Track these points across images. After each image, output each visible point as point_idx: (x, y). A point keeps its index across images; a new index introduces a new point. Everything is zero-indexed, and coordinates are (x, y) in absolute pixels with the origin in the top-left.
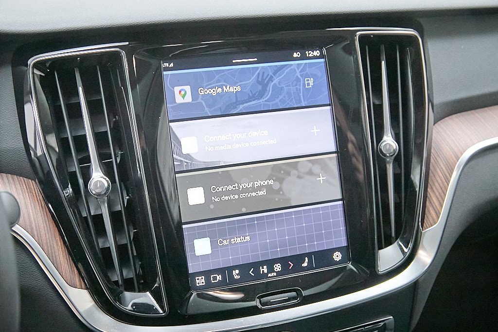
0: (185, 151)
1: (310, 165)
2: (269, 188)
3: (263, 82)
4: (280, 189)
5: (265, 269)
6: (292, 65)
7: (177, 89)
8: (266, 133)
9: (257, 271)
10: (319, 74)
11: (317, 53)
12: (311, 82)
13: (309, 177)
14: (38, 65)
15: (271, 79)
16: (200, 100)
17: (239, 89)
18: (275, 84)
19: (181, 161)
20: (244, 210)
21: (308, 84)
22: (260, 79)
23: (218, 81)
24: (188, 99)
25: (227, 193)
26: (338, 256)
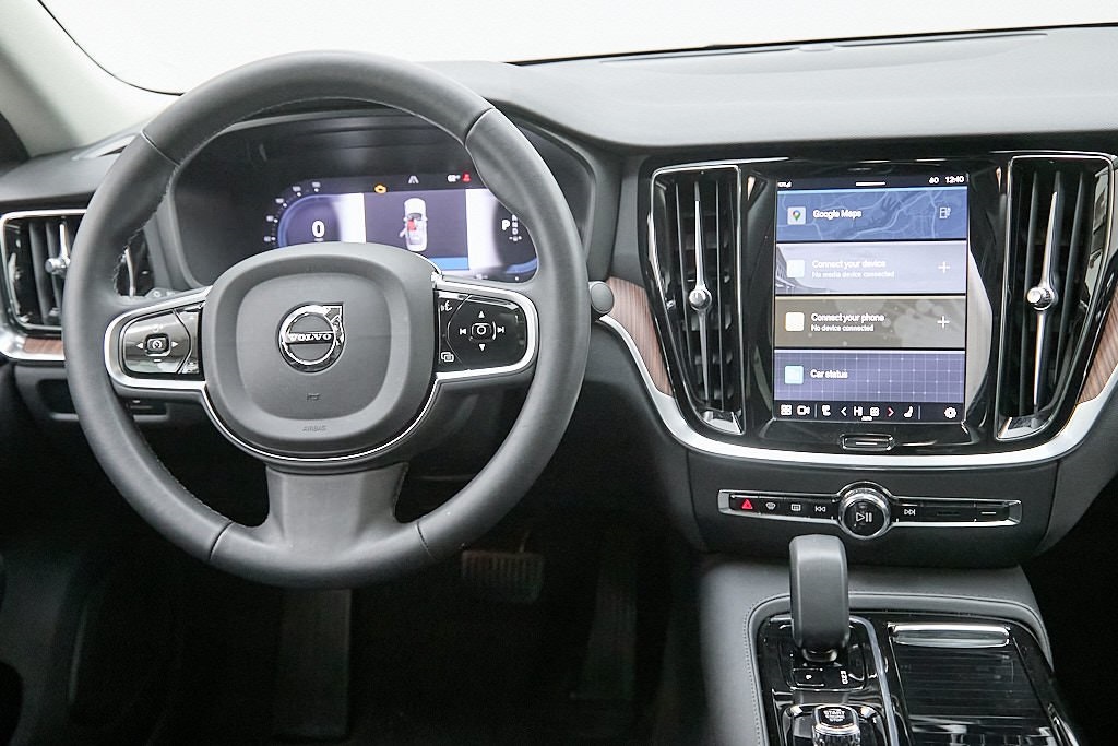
0: (789, 276)
1: (931, 305)
2: (877, 324)
3: (888, 209)
4: (891, 327)
5: (860, 411)
6: (925, 192)
7: (791, 210)
8: (883, 264)
9: (849, 411)
10: (959, 203)
11: (960, 179)
12: (948, 211)
13: (926, 318)
14: (661, 178)
15: (898, 206)
16: (813, 223)
17: (859, 214)
18: (902, 213)
19: (784, 284)
20: (845, 344)
21: (943, 214)
22: (885, 205)
23: (837, 204)
24: (802, 221)
25: (828, 323)
26: (951, 413)
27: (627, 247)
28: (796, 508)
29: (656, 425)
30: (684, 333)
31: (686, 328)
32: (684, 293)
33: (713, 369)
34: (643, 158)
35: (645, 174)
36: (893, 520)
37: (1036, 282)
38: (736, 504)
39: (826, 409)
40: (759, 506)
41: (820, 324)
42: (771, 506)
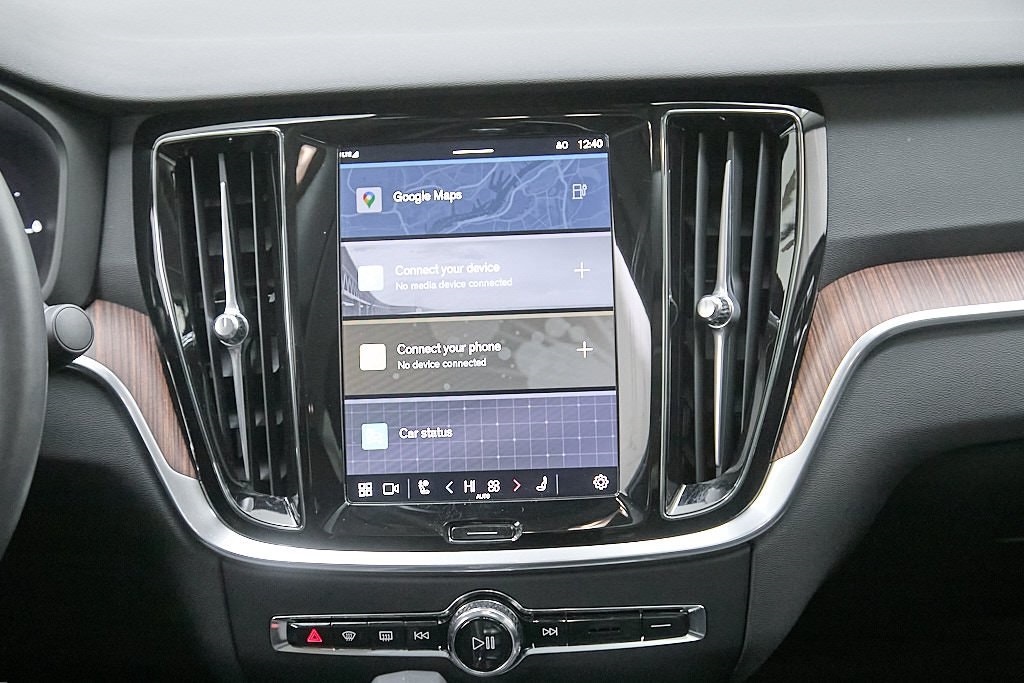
0: (362, 288)
1: (567, 326)
2: (492, 357)
3: (500, 187)
4: (512, 360)
5: (472, 486)
6: (552, 161)
7: (360, 192)
8: (497, 268)
9: (458, 487)
10: (597, 177)
11: (597, 144)
12: (583, 189)
13: (566, 346)
14: (167, 149)
15: (514, 183)
16: (394, 211)
17: (458, 195)
18: (520, 192)
19: (355, 301)
20: (447, 388)
21: (578, 194)
22: (495, 183)
23: (427, 182)
24: (377, 207)
25: (422, 358)
26: (601, 482)
27: (120, 254)
28: (386, 636)
29: (172, 522)
30: (210, 381)
31: (214, 375)
32: (208, 320)
33: (256, 433)
34: (139, 120)
35: (142, 144)
36: (525, 645)
37: (709, 288)
38: (297, 637)
39: (423, 484)
40: (332, 637)
41: (411, 359)
42: (349, 636)
